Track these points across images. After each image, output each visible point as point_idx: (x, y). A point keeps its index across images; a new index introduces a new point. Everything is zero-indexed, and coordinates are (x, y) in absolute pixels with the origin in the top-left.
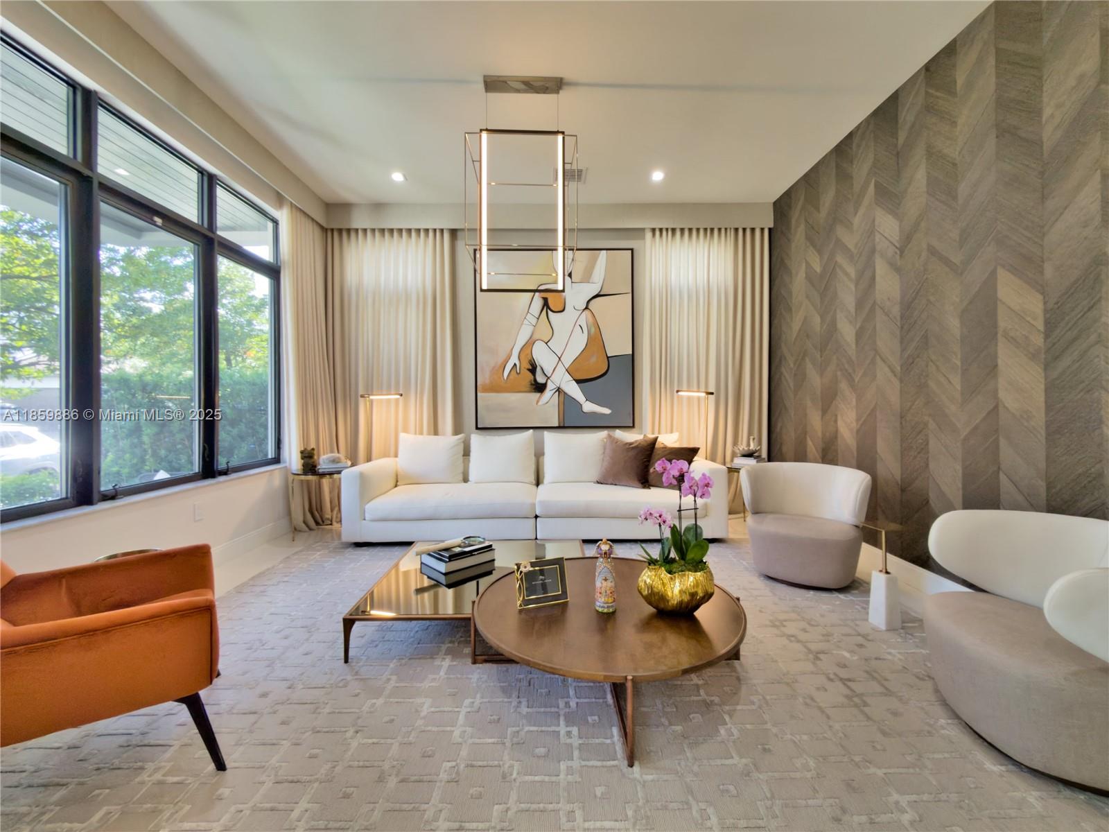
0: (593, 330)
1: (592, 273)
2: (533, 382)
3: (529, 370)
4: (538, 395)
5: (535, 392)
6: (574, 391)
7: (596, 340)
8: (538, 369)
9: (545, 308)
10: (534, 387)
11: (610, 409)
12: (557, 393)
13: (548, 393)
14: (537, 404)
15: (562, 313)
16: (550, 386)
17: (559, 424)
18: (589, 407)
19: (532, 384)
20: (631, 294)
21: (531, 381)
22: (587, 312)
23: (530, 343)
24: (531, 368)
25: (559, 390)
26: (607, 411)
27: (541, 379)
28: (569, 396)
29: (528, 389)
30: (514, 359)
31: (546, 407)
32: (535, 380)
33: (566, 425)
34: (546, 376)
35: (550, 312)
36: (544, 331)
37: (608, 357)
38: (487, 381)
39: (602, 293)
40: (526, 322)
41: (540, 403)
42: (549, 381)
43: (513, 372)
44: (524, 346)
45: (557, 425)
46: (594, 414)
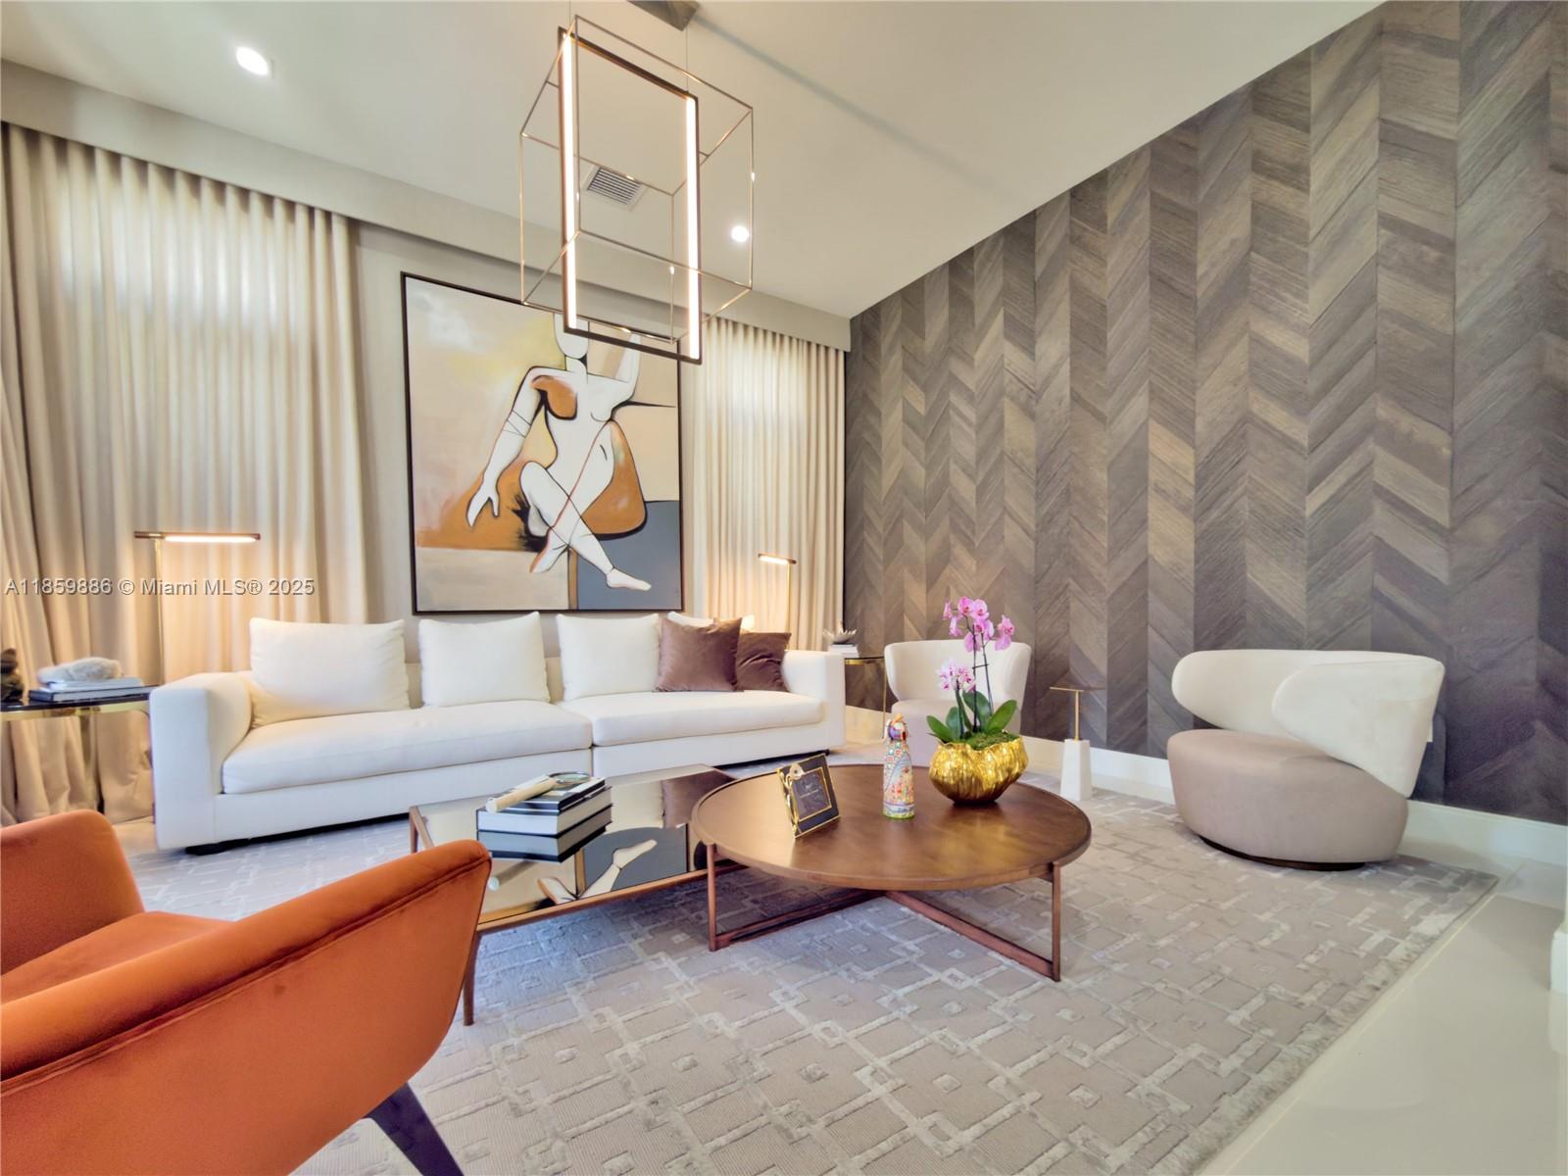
0: (622, 456)
1: (619, 365)
2: (524, 534)
3: (516, 512)
4: (533, 555)
5: (527, 550)
6: (594, 551)
7: (626, 475)
8: (532, 512)
9: (543, 408)
10: (526, 541)
11: (649, 583)
12: (566, 553)
13: (550, 554)
14: (531, 571)
15: (572, 422)
16: (554, 542)
17: (570, 605)
18: (617, 578)
19: (521, 537)
20: (676, 410)
21: (519, 532)
22: (611, 425)
23: (516, 466)
24: (519, 508)
25: (568, 549)
26: (644, 586)
27: (537, 529)
28: (585, 559)
29: (514, 545)
30: (488, 491)
31: (548, 574)
32: (527, 530)
33: (580, 608)
34: (547, 525)
35: (551, 418)
36: (540, 448)
37: (645, 503)
38: (436, 526)
39: (634, 400)
40: (508, 426)
41: (535, 570)
42: (551, 534)
43: (487, 514)
44: (506, 468)
45: (566, 607)
46: (624, 590)
